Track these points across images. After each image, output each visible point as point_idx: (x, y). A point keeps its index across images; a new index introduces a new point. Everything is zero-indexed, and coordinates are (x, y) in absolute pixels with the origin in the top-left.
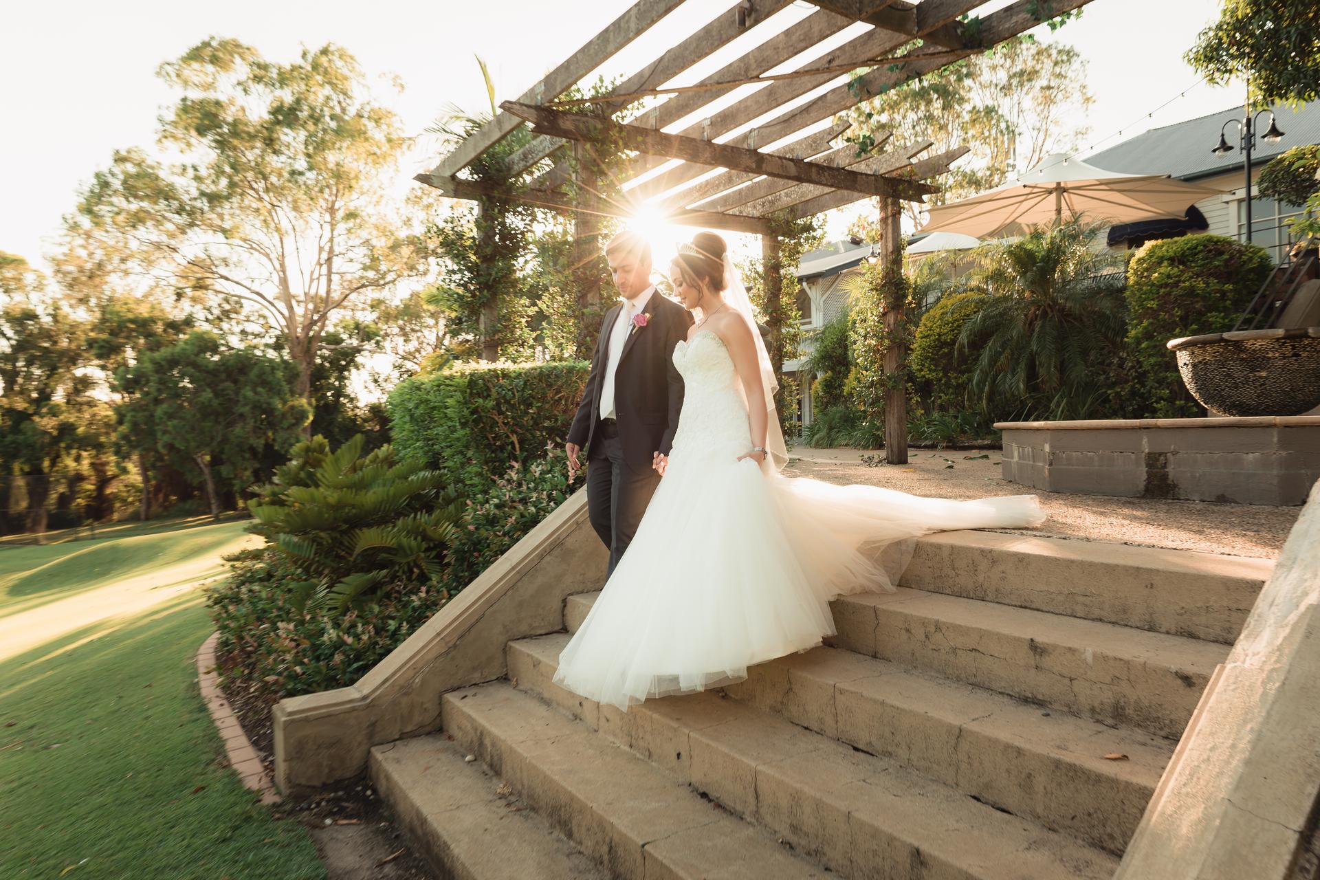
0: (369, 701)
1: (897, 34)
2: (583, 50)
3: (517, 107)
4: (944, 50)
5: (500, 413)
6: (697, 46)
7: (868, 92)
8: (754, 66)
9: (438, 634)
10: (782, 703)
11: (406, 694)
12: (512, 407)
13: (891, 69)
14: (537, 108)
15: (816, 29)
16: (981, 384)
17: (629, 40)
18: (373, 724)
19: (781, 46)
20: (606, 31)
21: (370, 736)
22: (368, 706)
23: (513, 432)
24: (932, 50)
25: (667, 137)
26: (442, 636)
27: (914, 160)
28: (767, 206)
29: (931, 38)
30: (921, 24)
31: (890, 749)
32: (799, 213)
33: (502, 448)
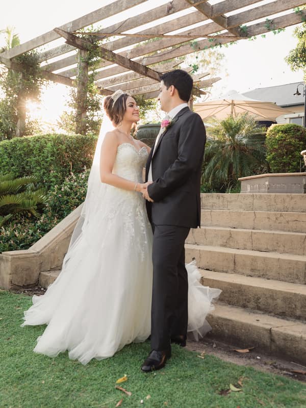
0: (40, 253)
1: (220, 26)
2: (96, 12)
3: (60, 31)
4: (233, 35)
5: (66, 152)
6: (144, 18)
7: (199, 48)
8: (161, 30)
9: (64, 230)
10: (226, 242)
11: (53, 253)
12: (71, 151)
13: (210, 41)
14: (69, 33)
15: (191, 20)
16: (209, 174)
17: (122, 11)
18: (41, 263)
19: (175, 24)
20: (110, 5)
21: (40, 268)
22: (40, 256)
23: (71, 161)
24: (230, 35)
25: (114, 54)
26: (65, 231)
27: (202, 80)
28: (135, 92)
29: (231, 30)
30: (228, 25)
31: (275, 249)
32: (147, 97)
33: (66, 167)
